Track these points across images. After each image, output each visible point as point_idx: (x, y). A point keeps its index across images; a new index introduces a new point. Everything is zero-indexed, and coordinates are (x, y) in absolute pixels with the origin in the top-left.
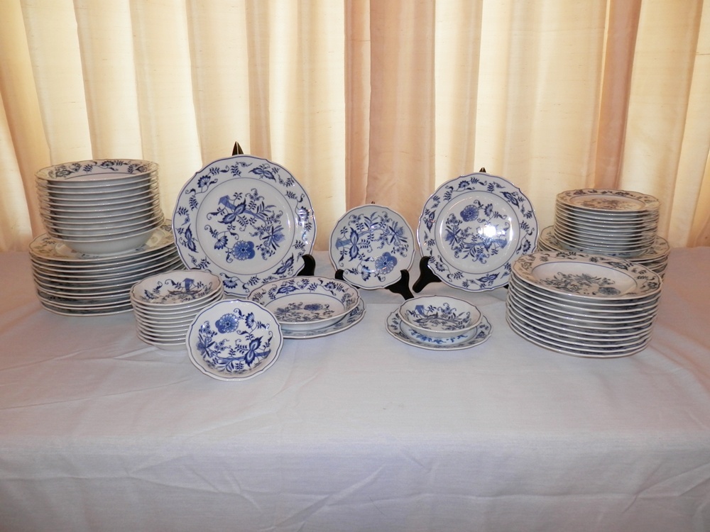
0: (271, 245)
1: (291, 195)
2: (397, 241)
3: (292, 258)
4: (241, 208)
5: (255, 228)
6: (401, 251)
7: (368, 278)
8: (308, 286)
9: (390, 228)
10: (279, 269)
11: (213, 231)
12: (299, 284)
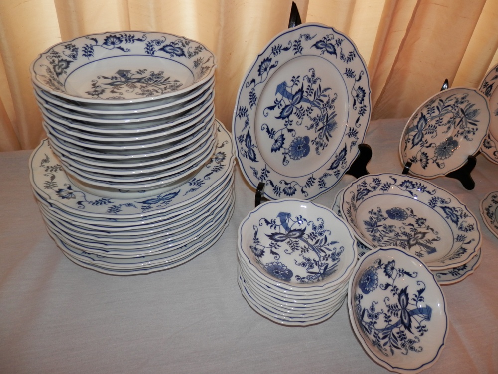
0: (325, 137)
1: (349, 73)
2: (464, 124)
3: (345, 149)
4: (299, 96)
5: (312, 119)
6: (465, 134)
7: (426, 166)
8: (381, 187)
9: (462, 110)
10: (333, 164)
11: (270, 129)
12: (372, 185)
